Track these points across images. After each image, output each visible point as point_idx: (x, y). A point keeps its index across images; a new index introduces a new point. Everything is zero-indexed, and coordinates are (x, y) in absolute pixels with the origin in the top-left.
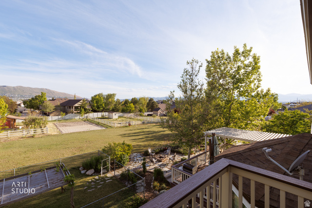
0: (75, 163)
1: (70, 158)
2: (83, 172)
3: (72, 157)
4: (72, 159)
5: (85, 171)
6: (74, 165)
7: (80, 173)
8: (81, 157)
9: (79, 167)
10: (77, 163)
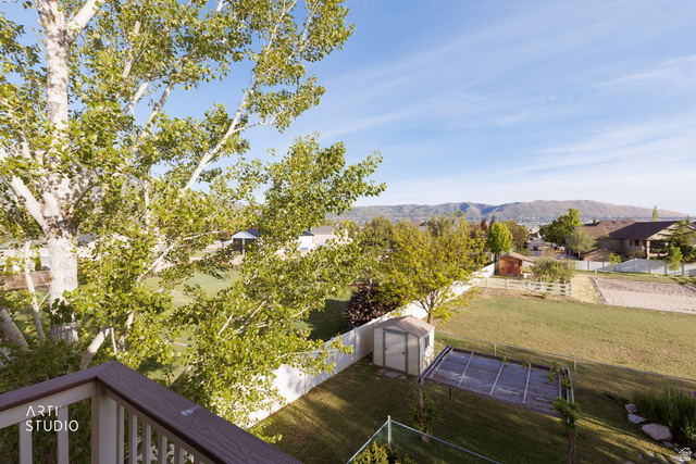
0: (619, 386)
1: (607, 367)
2: (633, 418)
3: (614, 368)
4: (613, 373)
5: (642, 419)
6: (615, 389)
7: (626, 416)
8: (642, 378)
9: (626, 402)
10: (622, 388)
